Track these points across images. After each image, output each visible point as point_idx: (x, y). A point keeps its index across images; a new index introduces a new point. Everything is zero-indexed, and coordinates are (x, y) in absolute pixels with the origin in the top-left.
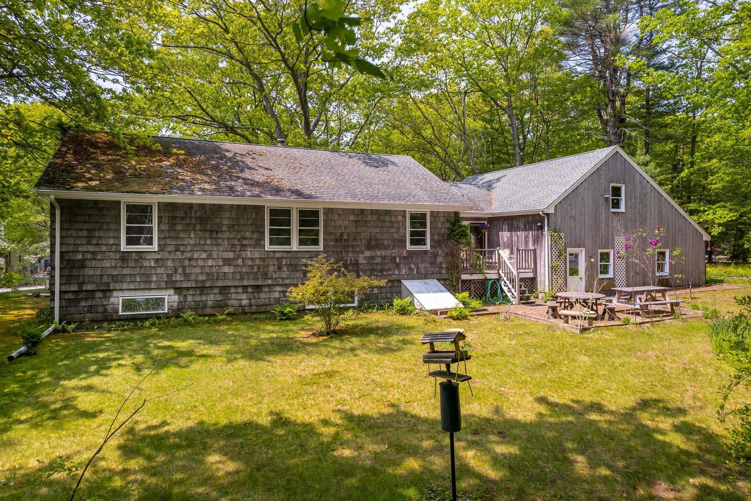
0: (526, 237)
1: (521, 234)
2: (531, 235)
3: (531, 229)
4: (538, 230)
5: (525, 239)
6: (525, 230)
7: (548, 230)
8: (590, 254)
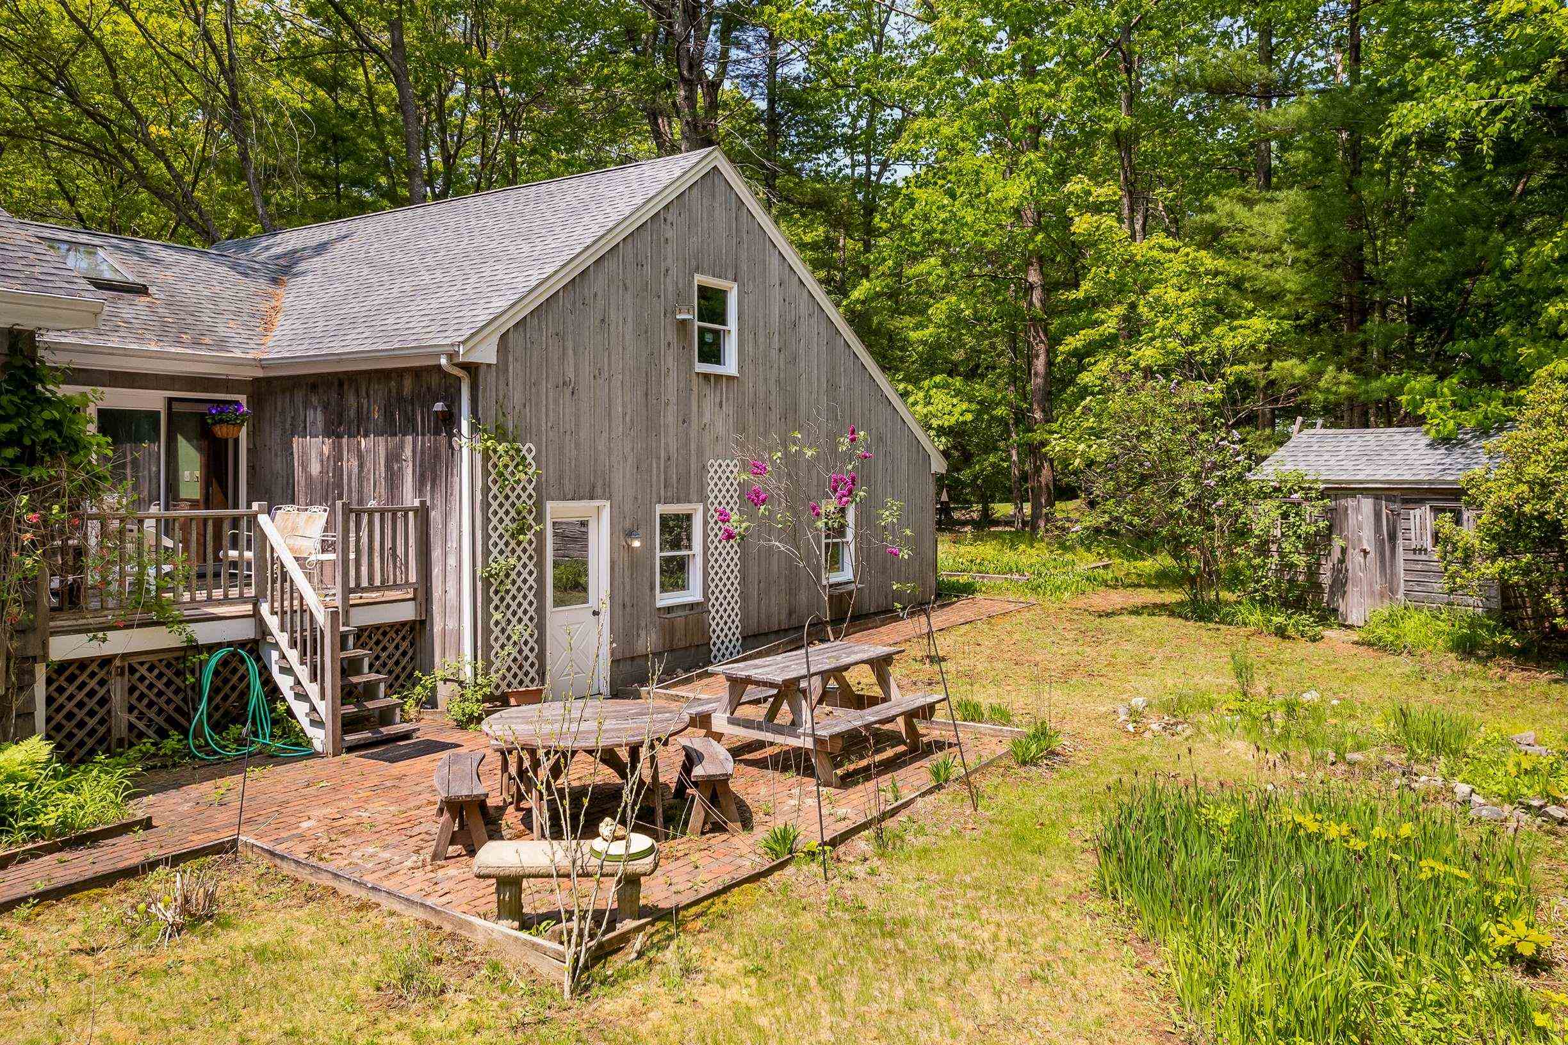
0: (393, 457)
1: (374, 446)
2: (408, 452)
3: (410, 426)
4: (437, 433)
5: (389, 467)
6: (389, 429)
7: (474, 429)
8: (628, 524)
